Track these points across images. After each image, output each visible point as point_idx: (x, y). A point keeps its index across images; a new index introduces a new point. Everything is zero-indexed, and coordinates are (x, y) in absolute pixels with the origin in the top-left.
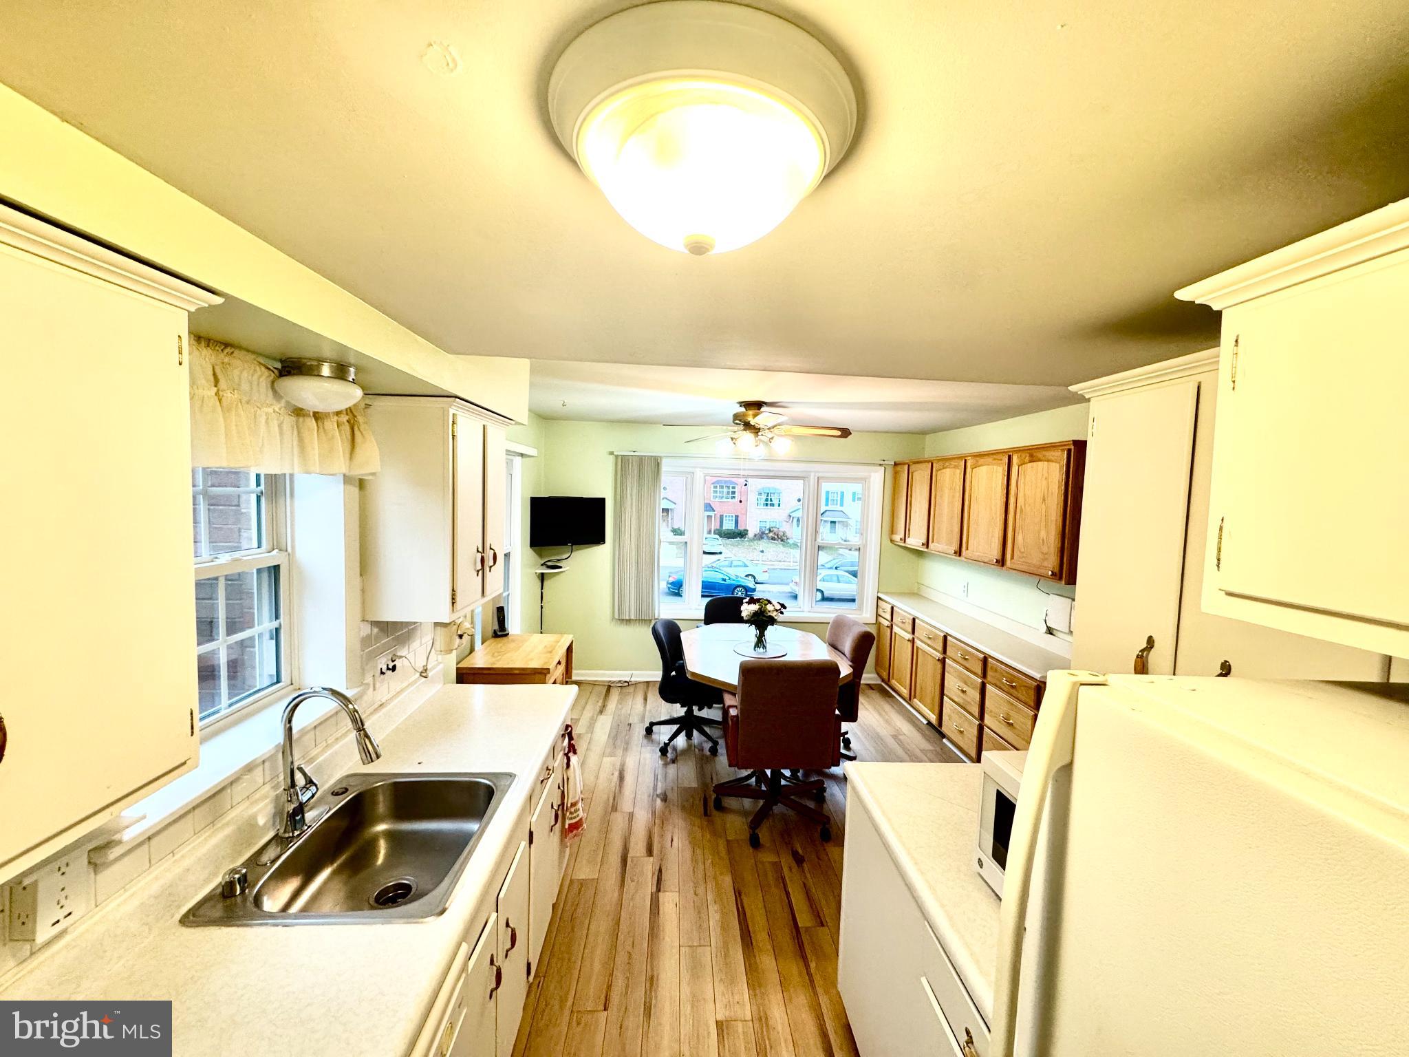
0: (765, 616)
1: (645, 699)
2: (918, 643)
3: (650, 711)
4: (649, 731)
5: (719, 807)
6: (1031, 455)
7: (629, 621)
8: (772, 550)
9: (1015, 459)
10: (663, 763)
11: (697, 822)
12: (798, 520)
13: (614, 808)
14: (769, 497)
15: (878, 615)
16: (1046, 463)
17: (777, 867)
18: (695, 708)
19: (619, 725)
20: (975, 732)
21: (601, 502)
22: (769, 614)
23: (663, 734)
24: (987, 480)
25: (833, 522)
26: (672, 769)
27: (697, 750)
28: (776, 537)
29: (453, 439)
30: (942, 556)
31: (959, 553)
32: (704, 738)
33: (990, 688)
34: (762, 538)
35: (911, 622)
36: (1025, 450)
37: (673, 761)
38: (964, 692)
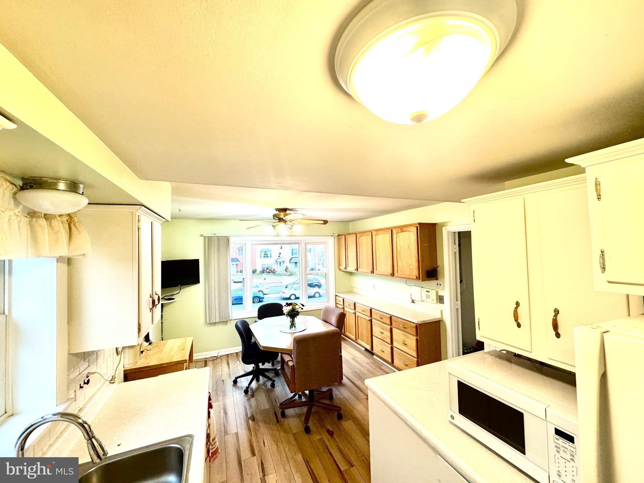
0: (295, 312)
1: (228, 364)
2: (358, 314)
3: (233, 370)
4: (235, 382)
5: (283, 415)
6: (401, 229)
7: (215, 323)
8: (270, 278)
9: (394, 231)
10: (247, 398)
11: (274, 427)
12: (280, 263)
13: (226, 433)
14: (266, 253)
15: (336, 303)
16: (408, 232)
17: (321, 440)
18: (260, 364)
19: (217, 382)
20: (390, 350)
21: (197, 261)
22: (297, 310)
23: (243, 382)
24: (383, 241)
25: (296, 263)
26: (253, 400)
27: (263, 387)
28: (270, 271)
29: (138, 230)
30: (364, 274)
31: (373, 272)
32: (266, 379)
33: (394, 330)
34: (264, 272)
35: (353, 304)
36: (398, 227)
37: (253, 396)
38: (382, 333)
